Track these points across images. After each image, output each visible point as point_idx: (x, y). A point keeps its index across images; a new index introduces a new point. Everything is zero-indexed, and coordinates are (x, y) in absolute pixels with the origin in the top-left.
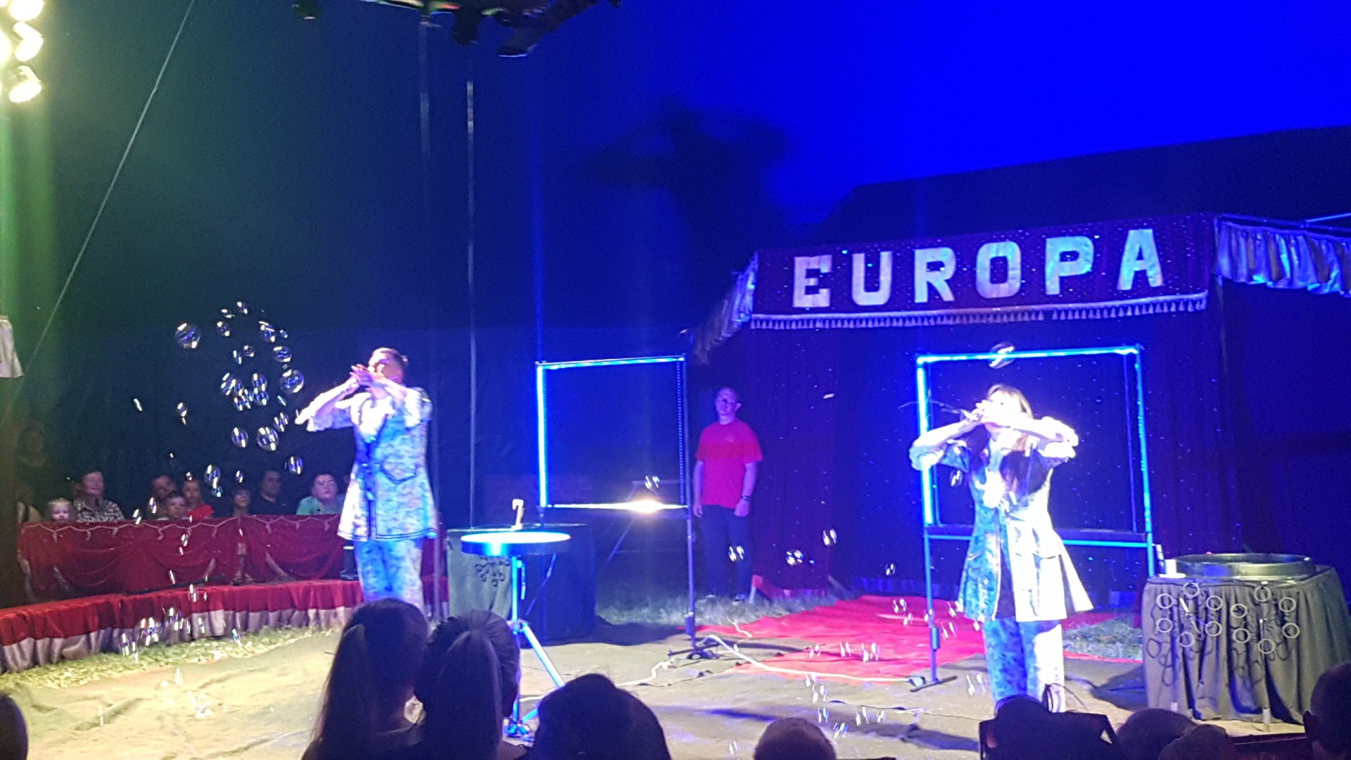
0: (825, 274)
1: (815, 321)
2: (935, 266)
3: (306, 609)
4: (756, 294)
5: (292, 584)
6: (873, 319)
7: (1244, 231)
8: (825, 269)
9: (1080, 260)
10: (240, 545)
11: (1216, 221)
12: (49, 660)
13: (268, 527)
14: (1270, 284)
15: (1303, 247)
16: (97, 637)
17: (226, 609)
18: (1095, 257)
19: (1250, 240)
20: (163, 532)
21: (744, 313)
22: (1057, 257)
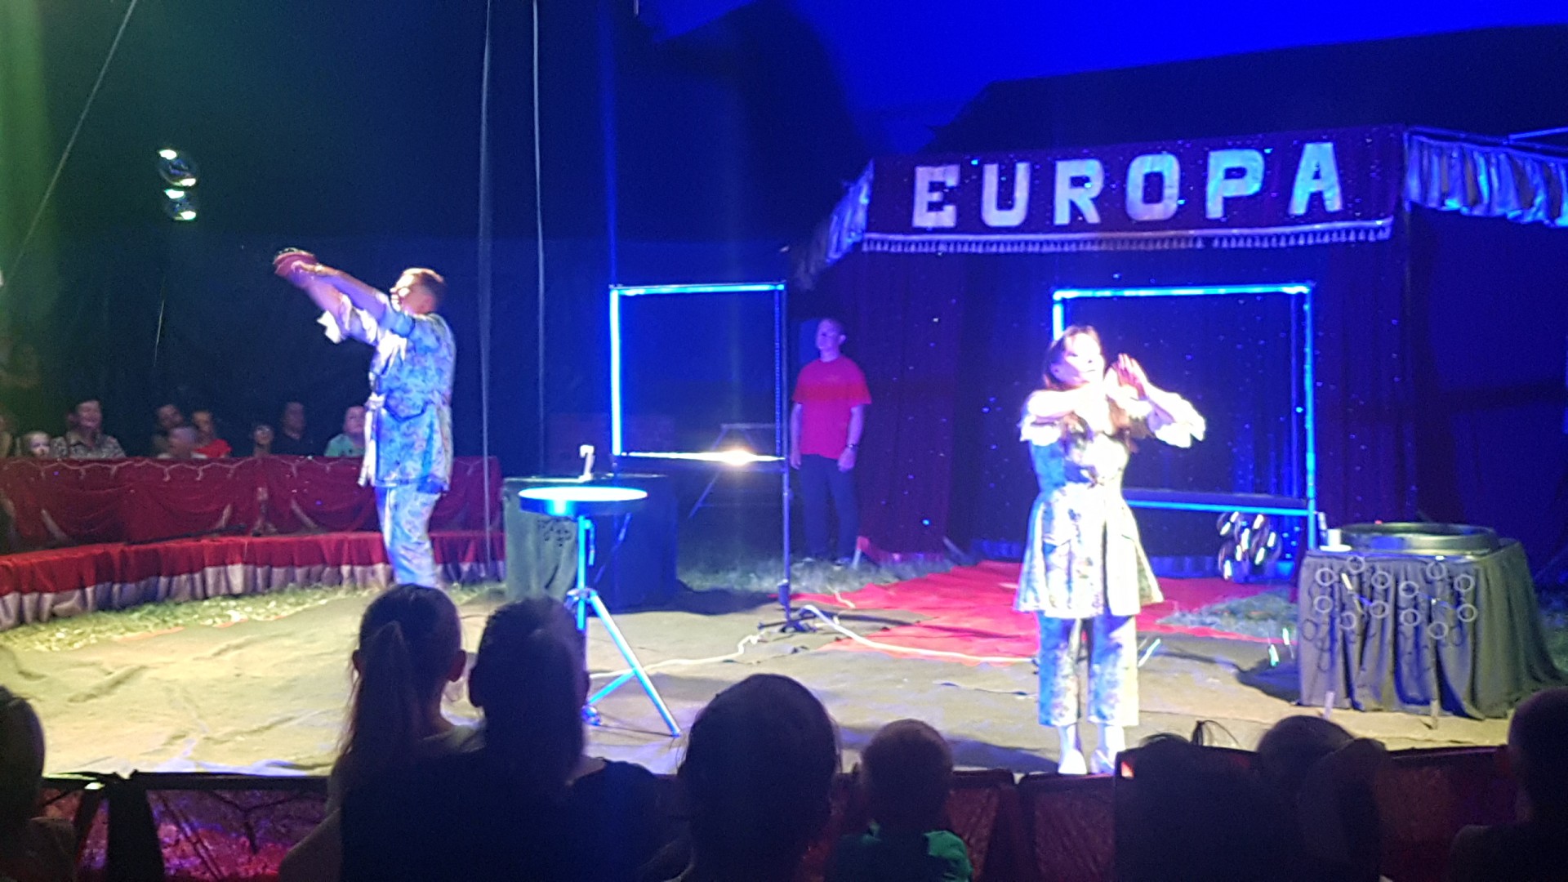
0: (951, 189)
1: (938, 243)
2: (1078, 182)
3: (339, 565)
4: (870, 209)
5: (322, 537)
6: (1005, 243)
7: (1437, 147)
8: (952, 181)
9: (1248, 178)
10: (260, 489)
11: (1406, 136)
12: (38, 618)
13: (294, 470)
14: (1465, 210)
15: (1505, 167)
16: (94, 592)
17: (245, 563)
18: (1265, 175)
19: (1445, 159)
20: (170, 473)
21: (855, 231)
22: (1221, 174)
